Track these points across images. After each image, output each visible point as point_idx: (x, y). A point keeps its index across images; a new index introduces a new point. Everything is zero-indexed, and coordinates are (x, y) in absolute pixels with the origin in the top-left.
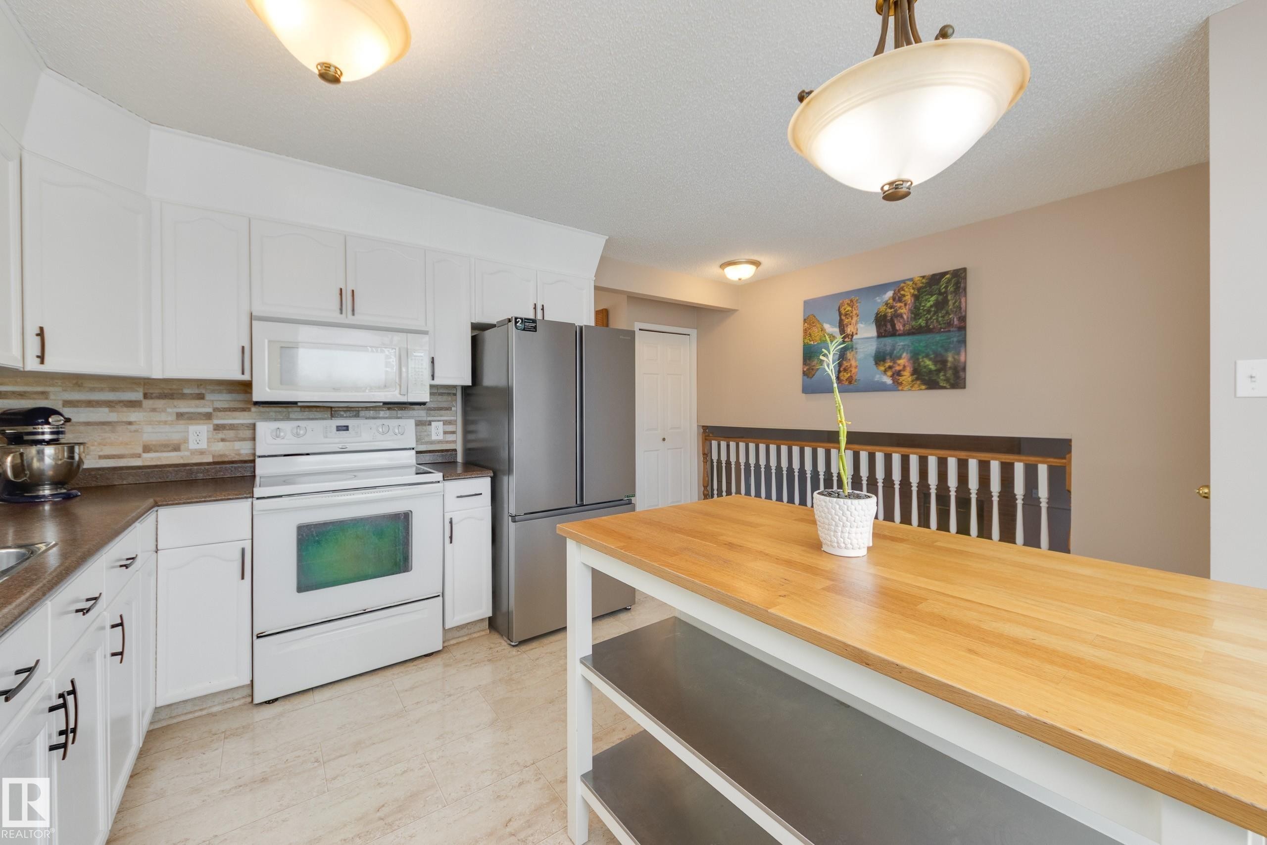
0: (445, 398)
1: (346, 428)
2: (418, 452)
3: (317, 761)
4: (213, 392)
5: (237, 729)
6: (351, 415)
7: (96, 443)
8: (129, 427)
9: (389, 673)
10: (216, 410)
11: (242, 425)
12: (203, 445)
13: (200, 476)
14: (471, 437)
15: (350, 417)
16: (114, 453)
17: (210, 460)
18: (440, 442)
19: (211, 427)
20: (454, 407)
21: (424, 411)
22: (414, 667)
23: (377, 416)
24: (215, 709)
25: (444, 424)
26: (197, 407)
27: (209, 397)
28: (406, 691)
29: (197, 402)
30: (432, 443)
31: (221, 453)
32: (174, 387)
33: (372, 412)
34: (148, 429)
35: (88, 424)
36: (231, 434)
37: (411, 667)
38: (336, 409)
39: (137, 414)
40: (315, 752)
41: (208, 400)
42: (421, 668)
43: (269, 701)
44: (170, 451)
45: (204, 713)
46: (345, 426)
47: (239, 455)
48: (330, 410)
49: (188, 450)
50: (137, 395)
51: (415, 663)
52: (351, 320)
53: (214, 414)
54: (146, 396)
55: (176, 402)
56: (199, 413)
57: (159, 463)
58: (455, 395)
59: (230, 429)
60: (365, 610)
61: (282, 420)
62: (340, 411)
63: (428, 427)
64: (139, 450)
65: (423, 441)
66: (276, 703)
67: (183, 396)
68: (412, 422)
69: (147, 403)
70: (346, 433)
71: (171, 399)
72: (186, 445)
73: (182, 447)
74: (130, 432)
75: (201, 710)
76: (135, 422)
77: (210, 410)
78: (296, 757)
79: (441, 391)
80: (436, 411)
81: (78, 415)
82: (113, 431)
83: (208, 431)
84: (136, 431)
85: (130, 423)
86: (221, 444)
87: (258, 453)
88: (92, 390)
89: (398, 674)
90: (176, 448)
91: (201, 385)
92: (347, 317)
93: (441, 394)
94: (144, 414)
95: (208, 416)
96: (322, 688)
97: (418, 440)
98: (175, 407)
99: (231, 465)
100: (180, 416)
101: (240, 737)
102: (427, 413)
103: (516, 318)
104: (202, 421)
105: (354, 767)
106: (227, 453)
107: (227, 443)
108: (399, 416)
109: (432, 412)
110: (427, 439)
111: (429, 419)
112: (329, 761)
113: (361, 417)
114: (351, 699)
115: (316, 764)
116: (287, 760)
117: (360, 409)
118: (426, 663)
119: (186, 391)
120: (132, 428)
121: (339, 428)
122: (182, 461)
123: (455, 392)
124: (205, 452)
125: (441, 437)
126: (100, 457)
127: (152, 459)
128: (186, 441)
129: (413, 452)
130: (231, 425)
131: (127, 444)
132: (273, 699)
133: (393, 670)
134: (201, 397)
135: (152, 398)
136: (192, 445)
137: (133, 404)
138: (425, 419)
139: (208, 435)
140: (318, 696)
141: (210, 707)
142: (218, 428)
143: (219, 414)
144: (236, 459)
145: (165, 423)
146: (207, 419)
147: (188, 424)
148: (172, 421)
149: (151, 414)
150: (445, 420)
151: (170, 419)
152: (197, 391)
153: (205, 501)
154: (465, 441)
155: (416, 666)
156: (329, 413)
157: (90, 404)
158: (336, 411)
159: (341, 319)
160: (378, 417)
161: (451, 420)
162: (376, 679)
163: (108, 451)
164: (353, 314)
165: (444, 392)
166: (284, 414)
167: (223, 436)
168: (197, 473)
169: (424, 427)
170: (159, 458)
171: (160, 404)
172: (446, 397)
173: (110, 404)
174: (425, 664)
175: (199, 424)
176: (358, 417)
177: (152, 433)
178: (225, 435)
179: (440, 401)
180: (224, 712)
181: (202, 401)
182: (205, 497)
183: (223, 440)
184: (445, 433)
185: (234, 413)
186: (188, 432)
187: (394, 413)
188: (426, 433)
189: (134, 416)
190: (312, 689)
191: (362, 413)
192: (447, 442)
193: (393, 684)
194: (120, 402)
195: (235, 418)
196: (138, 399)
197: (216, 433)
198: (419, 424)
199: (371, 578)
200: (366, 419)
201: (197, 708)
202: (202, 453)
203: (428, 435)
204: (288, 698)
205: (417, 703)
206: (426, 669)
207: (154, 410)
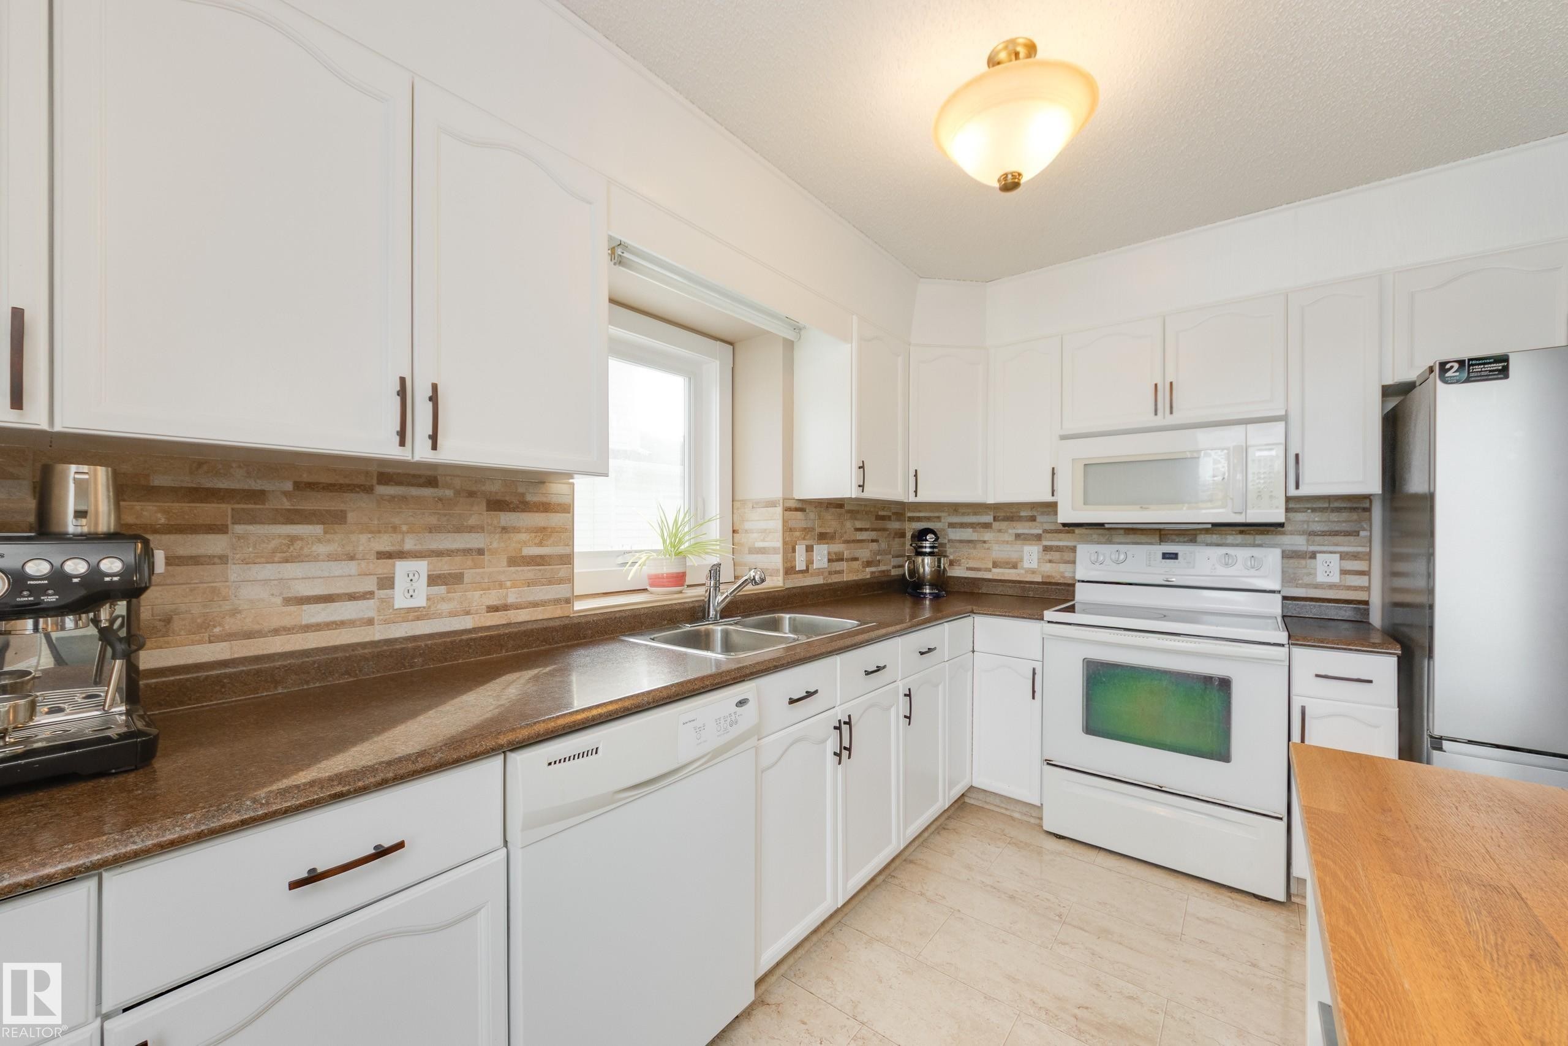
0: (1344, 515)
1: (1174, 556)
2: (1285, 598)
3: (1060, 916)
4: (1043, 513)
5: (1021, 842)
6: (1186, 539)
7: (965, 557)
8: (984, 545)
9: (1191, 885)
10: (1045, 531)
11: (1067, 547)
12: (1034, 565)
13: (1031, 594)
14: (1400, 582)
15: (1184, 542)
16: (975, 566)
17: (1040, 580)
18: (1331, 586)
19: (1041, 548)
20: (1364, 530)
21: (1302, 537)
22: (1230, 900)
23: (1224, 541)
24: (1016, 815)
25: (1341, 558)
26: (1030, 528)
27: (1039, 519)
28: (1198, 918)
29: (1031, 524)
30: (1317, 586)
31: (1048, 574)
32: (1014, 510)
33: (1215, 536)
34: (996, 547)
35: (961, 541)
36: (1056, 556)
37: (1225, 897)
38: (1166, 532)
39: (989, 534)
40: (1064, 907)
41: (1039, 522)
42: (1237, 906)
43: (1057, 835)
44: (1010, 568)
45: (1008, 813)
46: (1173, 554)
47: (1064, 577)
48: (1158, 533)
49: (1023, 568)
50: (988, 518)
51: (1235, 895)
52: (1170, 420)
53: (1043, 535)
54: (995, 519)
55: (1014, 524)
56: (1032, 535)
57: (1003, 578)
58: (1368, 510)
59: (1056, 551)
60: (1161, 787)
61: (1105, 543)
62: (1172, 534)
63: (1309, 561)
64: (990, 566)
65: (1300, 582)
66: (1062, 841)
67: (1020, 519)
68: (1278, 552)
69: (996, 525)
70: (1175, 562)
71: (1011, 521)
72: (1022, 563)
73: (1019, 566)
74: (985, 549)
75: (1006, 809)
76: (988, 541)
77: (1040, 532)
78: (1047, 899)
79: (1336, 505)
80: (1326, 537)
81: (955, 534)
82: (975, 548)
83: (1038, 552)
84: (988, 549)
85: (984, 542)
86: (1049, 565)
87: (1078, 577)
88: (963, 514)
89: (1202, 893)
90: (1015, 567)
91: (1034, 507)
92: (1164, 418)
93: (1339, 510)
94: (994, 534)
95: (1039, 537)
96: (1109, 854)
97: (1287, 578)
98: (1014, 528)
99: (1056, 587)
100: (1018, 536)
101: (1018, 849)
102: (1308, 541)
103: (1443, 365)
104: (1034, 542)
105: (1086, 949)
106: (1054, 574)
107: (1054, 565)
108: (1257, 542)
109: (1317, 538)
110: (1306, 580)
111: (1312, 548)
112: (1070, 924)
113: (1199, 543)
114: (1130, 883)
115: (1057, 918)
116: (1038, 896)
117: (1198, 532)
118: (1250, 905)
119: (1023, 514)
120: (986, 546)
121: (1166, 556)
122: (1018, 579)
123: (1367, 505)
124: (1035, 572)
125: (1335, 578)
126: (969, 569)
127: (999, 573)
128: (1021, 560)
129: (1278, 597)
130: (1057, 546)
131: (982, 559)
132: (1063, 836)
133: (1199, 885)
134: (1033, 519)
135: (999, 521)
136: (1026, 564)
137: (987, 526)
138: (1304, 548)
139: (1038, 556)
140: (1101, 858)
141: (1013, 811)
142: (1047, 549)
143: (1048, 535)
144: (1061, 581)
145: (1007, 542)
146: (1037, 540)
147: (1024, 544)
148: (1012, 541)
149: (998, 534)
150: (1344, 552)
151: (1010, 539)
152: (1030, 514)
153: (1005, 616)
154: (1389, 589)
155: (1232, 898)
156: (1158, 536)
157: (963, 525)
158: (1166, 534)
159: (1159, 421)
160: (1224, 544)
161: (1358, 553)
162: (1172, 882)
163: (972, 564)
164: (1171, 413)
165: (1342, 505)
166: (1107, 537)
167: (1051, 558)
168: (1029, 591)
169: (1303, 562)
170: (1003, 574)
171: (1004, 525)
172: (1348, 514)
173: (972, 525)
174: (1247, 906)
175: (1031, 545)
176: (1195, 542)
177: (1000, 551)
178: (1052, 556)
179: (1334, 521)
180: (1021, 822)
181: (1034, 523)
182: (1006, 612)
183: (1050, 561)
184: (1344, 572)
185: (1060, 534)
186: (1023, 551)
187: (1249, 538)
188: (1304, 571)
189: (987, 536)
190: (1100, 848)
191: (1201, 538)
192: (1349, 588)
193: (1188, 900)
194: (979, 524)
195: (1060, 540)
196: (990, 522)
197: (1045, 554)
198: (1287, 555)
199: (1169, 750)
200: (1207, 545)
201: (1003, 805)
202: (1033, 572)
203: (1311, 574)
204: (1074, 843)
205: (1201, 941)
206: (1244, 912)
207: (1000, 531)
